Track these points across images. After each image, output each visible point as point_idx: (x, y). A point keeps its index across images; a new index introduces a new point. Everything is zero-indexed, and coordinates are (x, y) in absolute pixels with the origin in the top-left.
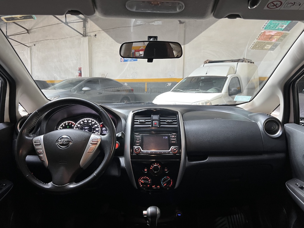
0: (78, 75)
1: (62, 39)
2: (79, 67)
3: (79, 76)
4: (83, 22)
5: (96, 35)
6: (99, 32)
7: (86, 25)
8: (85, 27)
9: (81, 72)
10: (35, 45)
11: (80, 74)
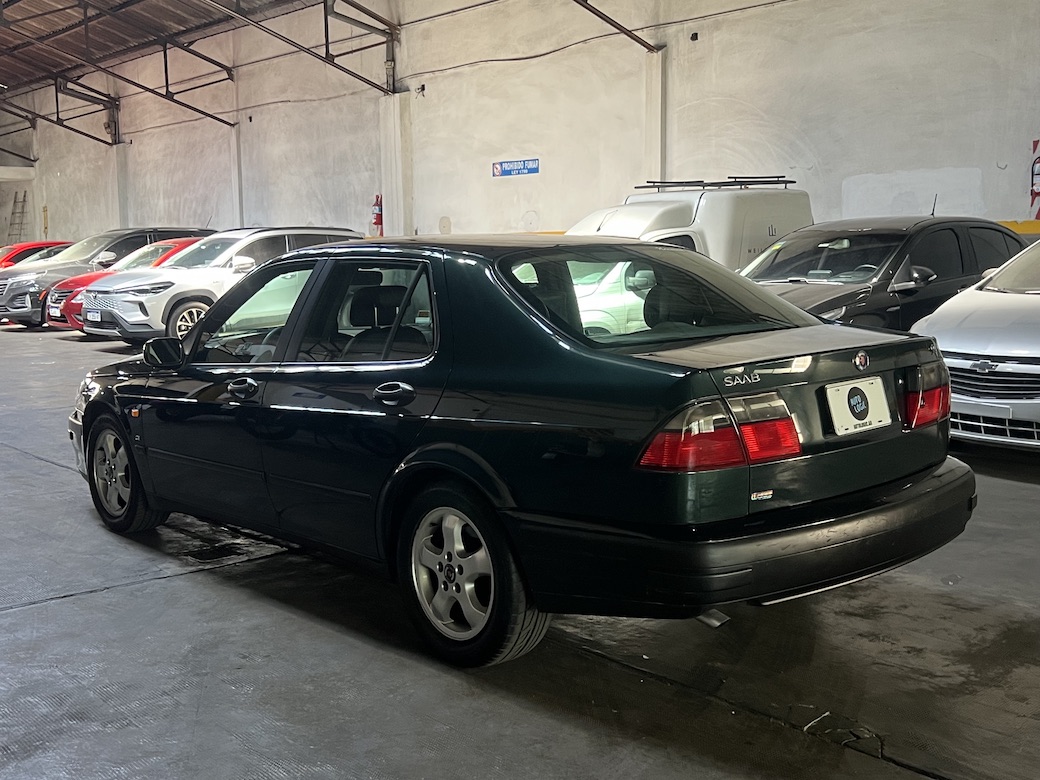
0: (374, 221)
1: (329, 99)
2: (378, 194)
3: (375, 223)
4: (385, 45)
5: (423, 88)
6: (431, 79)
7: (397, 50)
8: (393, 60)
9: (381, 210)
10: (250, 118)
11: (379, 220)
